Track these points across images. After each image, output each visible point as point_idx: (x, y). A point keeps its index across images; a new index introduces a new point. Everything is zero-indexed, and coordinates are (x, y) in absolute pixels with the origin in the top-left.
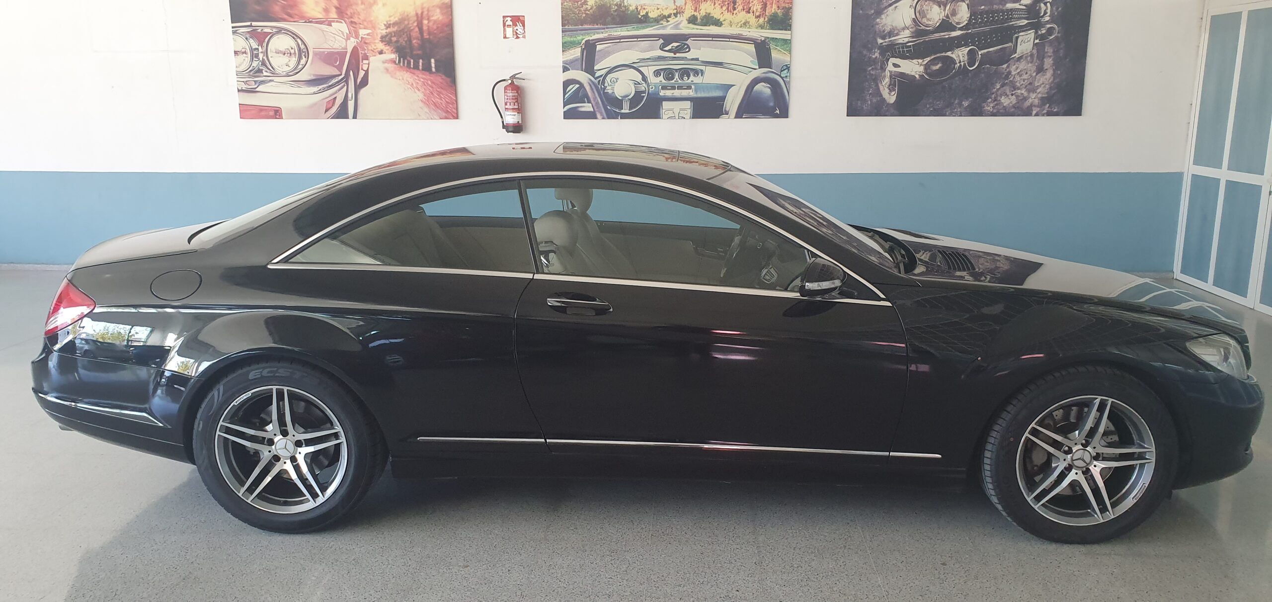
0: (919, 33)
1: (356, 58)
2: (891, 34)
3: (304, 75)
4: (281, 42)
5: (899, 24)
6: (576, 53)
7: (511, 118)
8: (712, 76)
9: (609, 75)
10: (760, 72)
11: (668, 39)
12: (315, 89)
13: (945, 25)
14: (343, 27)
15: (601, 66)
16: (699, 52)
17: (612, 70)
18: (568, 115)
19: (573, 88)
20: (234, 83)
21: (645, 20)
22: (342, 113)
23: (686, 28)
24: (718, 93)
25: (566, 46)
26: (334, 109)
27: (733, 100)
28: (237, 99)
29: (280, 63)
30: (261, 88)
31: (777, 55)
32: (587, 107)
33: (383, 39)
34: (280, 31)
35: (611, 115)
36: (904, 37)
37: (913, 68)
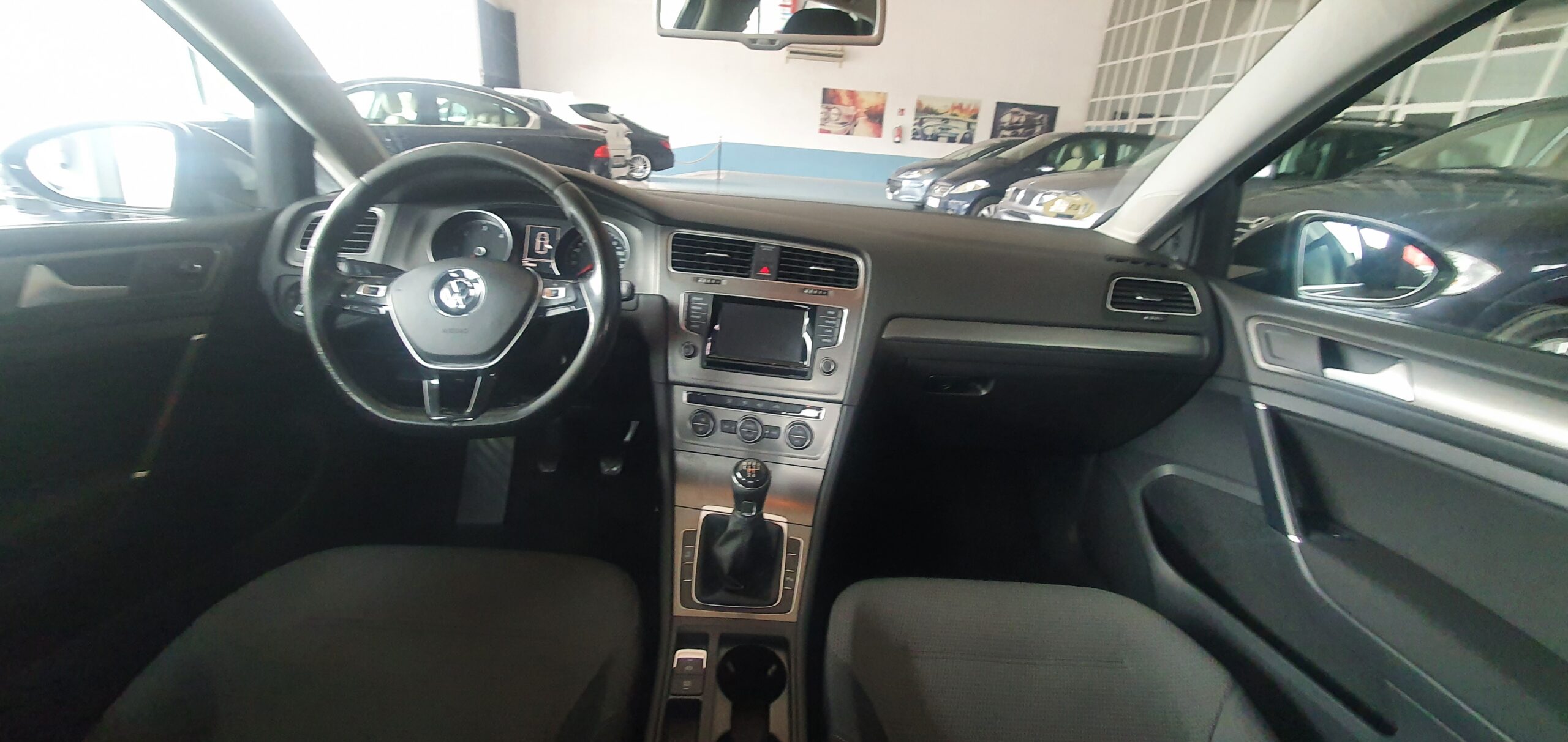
0: (1011, 124)
1: (856, 117)
2: (1004, 123)
3: (840, 121)
4: (834, 111)
5: (1006, 121)
6: (918, 121)
7: (897, 139)
8: (954, 131)
9: (927, 128)
10: (967, 131)
11: (944, 119)
12: (841, 125)
13: (1017, 122)
14: (853, 108)
15: (924, 125)
16: (951, 124)
17: (927, 127)
18: (914, 139)
19: (915, 131)
20: (819, 122)
21: (938, 114)
22: (848, 134)
23: (948, 117)
24: (954, 136)
25: (916, 119)
26: (846, 132)
27: (959, 138)
28: (818, 127)
29: (834, 117)
30: (827, 124)
31: (972, 127)
32: (918, 137)
33: (865, 112)
34: (834, 108)
35: (925, 140)
36: (1006, 125)
37: (1008, 133)
